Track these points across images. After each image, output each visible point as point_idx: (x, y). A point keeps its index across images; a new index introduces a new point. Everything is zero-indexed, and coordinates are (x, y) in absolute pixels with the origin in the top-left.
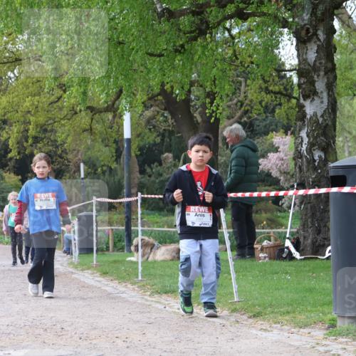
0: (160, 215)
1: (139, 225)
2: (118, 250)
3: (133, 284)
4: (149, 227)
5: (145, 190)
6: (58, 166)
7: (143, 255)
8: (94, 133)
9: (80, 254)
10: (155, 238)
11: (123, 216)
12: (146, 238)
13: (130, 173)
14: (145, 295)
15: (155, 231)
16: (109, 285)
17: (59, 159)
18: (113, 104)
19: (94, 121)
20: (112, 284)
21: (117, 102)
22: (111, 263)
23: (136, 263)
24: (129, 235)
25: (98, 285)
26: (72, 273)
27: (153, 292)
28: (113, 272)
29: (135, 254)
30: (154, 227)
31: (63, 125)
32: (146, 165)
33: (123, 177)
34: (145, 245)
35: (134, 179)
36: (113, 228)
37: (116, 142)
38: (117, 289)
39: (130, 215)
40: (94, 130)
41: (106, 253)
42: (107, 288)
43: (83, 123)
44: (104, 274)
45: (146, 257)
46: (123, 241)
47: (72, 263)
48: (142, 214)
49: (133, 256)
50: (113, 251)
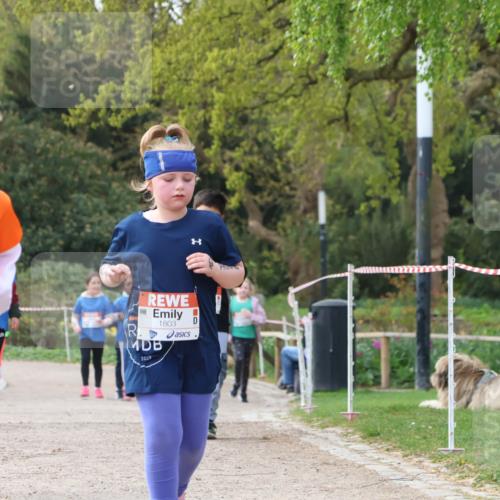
0: (493, 307)
1: (451, 328)
2: (401, 384)
3: (436, 459)
4: (470, 333)
5: (461, 251)
6: (270, 199)
7: (458, 397)
8: (354, 125)
9: (316, 391)
10: (483, 358)
11: (413, 309)
12: (465, 358)
13: (429, 214)
14: (463, 485)
15: (484, 342)
16: (382, 461)
17: (272, 183)
18: (396, 61)
19: (352, 99)
20: (389, 458)
21: (404, 58)
22: (388, 412)
23: (444, 413)
24: (425, 351)
25: (358, 459)
26: (301, 432)
27: (481, 479)
28: (390, 432)
29: (440, 392)
30: (481, 334)
31: (285, 109)
32: (464, 197)
33: (414, 223)
34: (463, 372)
35: (437, 226)
36: (389, 334)
37: (399, 145)
38: (401, 471)
39: (429, 307)
40: (352, 121)
41: (375, 389)
42: (379, 468)
43: (329, 103)
44: (371, 435)
45: (464, 400)
46: (412, 365)
47: (299, 411)
48: (455, 305)
49: (435, 397)
50: (389, 386)
